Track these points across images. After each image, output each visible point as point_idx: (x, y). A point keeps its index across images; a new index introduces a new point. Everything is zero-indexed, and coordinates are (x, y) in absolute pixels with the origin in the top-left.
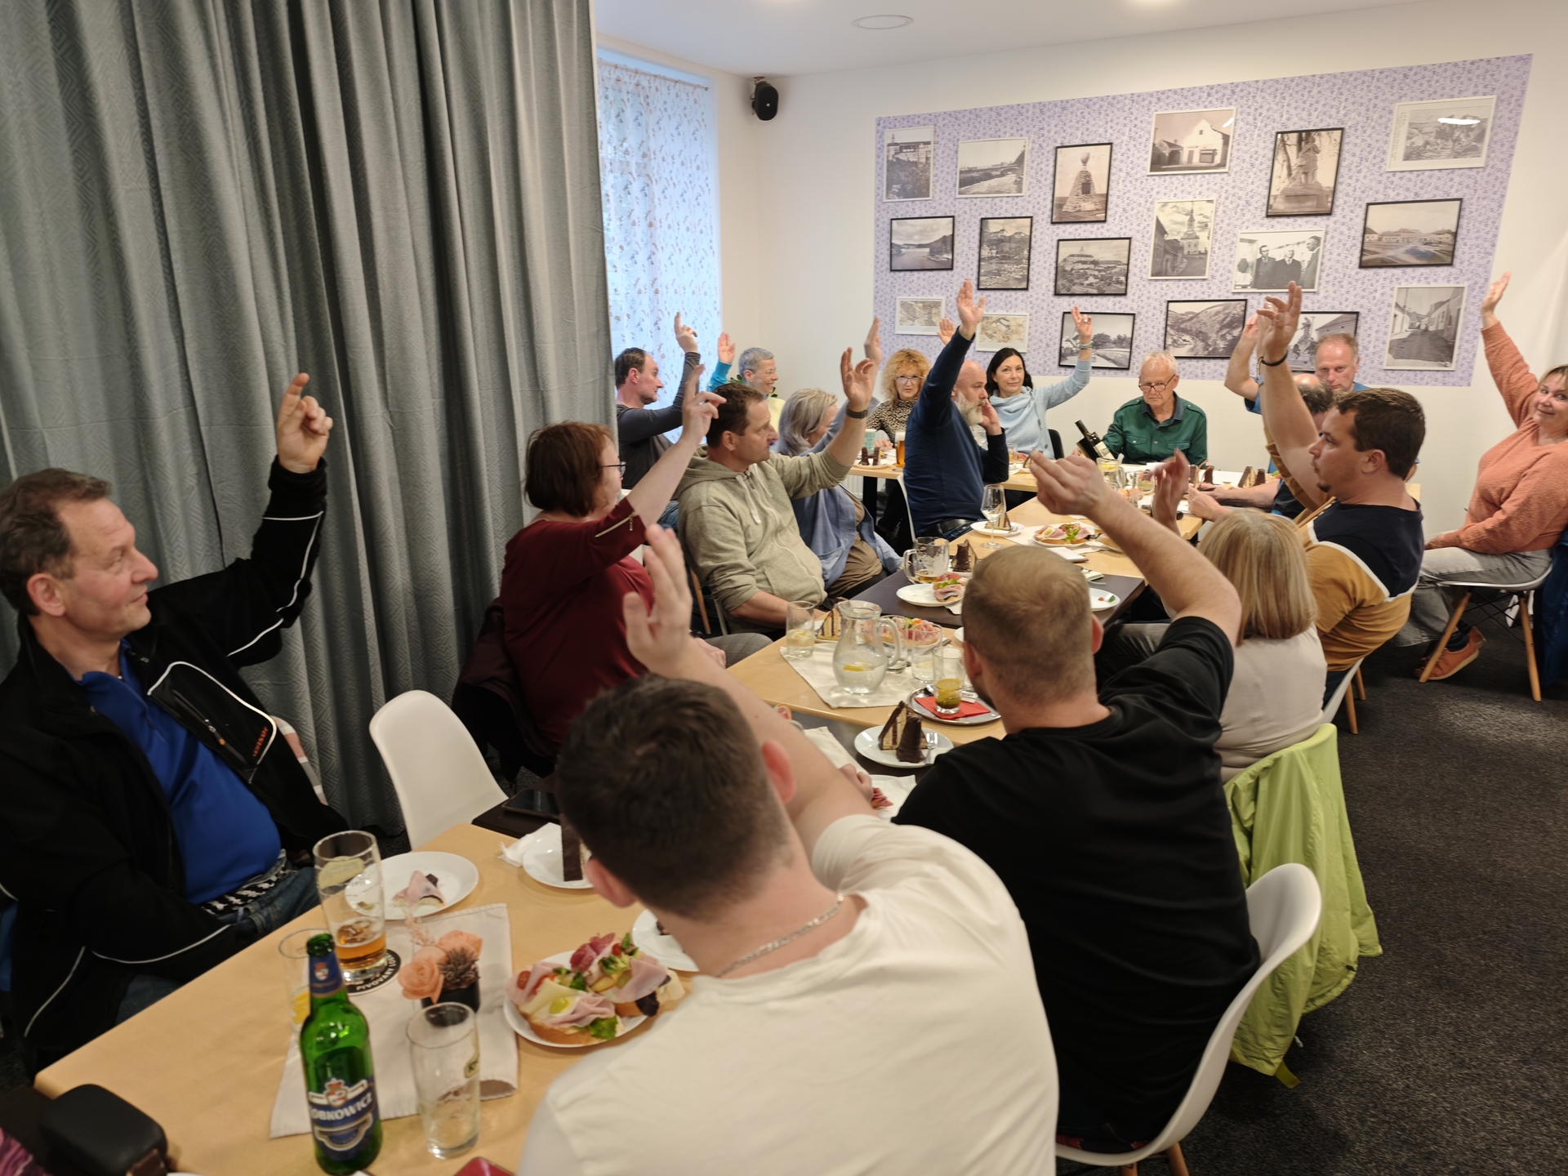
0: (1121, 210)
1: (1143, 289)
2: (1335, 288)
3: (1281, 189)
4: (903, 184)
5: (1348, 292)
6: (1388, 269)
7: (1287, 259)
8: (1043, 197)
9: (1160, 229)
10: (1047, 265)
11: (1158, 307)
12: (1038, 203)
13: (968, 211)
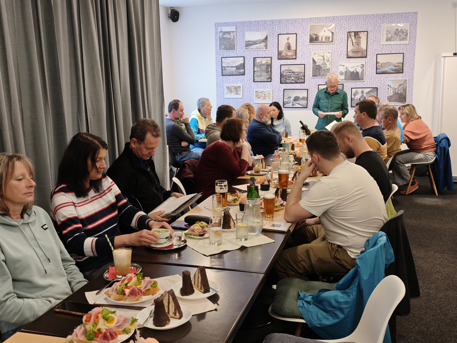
0: (301, 55)
1: (310, 81)
2: (370, 80)
3: (351, 49)
4: (226, 45)
5: (374, 81)
6: (385, 74)
7: (354, 71)
8: (274, 50)
9: (314, 61)
10: (277, 73)
11: (315, 87)
12: (273, 52)
13: (249, 55)
